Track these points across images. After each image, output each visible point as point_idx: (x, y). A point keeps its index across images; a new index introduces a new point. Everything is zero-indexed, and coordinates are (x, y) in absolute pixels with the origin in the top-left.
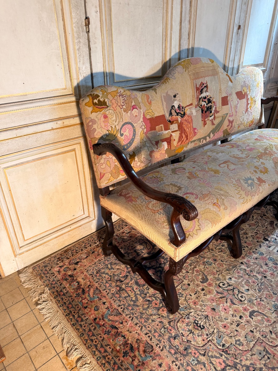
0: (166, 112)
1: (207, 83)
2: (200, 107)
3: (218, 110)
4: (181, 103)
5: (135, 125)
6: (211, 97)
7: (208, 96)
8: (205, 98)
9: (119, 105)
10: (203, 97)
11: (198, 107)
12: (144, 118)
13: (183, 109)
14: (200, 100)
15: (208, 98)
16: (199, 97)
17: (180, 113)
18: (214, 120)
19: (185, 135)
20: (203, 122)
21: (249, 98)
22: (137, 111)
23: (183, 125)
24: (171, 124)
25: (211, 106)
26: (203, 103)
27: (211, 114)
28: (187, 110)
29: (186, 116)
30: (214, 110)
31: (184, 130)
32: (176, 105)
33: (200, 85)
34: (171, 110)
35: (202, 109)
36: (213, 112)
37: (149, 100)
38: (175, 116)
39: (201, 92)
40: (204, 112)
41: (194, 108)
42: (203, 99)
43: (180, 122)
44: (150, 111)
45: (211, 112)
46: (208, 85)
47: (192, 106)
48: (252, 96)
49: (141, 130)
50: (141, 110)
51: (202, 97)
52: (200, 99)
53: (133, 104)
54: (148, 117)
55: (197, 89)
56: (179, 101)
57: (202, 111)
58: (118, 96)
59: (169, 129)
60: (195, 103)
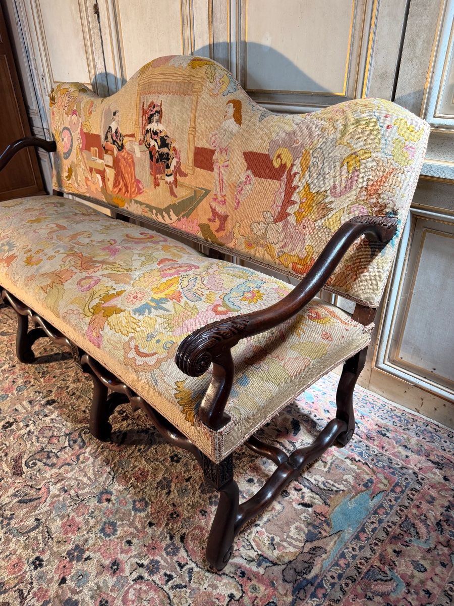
0: (102, 132)
1: (161, 106)
2: (148, 146)
3: (183, 168)
4: (119, 128)
5: (73, 134)
6: (166, 136)
7: (161, 132)
8: (156, 133)
9: (63, 104)
10: (152, 130)
11: (144, 144)
12: (81, 130)
13: (121, 138)
14: (146, 133)
15: (163, 135)
16: (146, 129)
17: (117, 143)
18: (174, 187)
19: (123, 181)
20: (153, 178)
21: (296, 187)
22: (76, 118)
23: (120, 164)
24: (106, 153)
25: (168, 154)
26: (153, 143)
27: (168, 171)
28: (127, 142)
29: (125, 152)
30: (175, 167)
31: (122, 172)
32: (114, 126)
33: (150, 106)
34: (107, 132)
35: (150, 153)
36: (172, 168)
37: (91, 109)
38: (110, 144)
39: (150, 120)
40: (154, 159)
41: (138, 144)
42: (153, 135)
43: (115, 156)
44: (88, 124)
45: (168, 167)
46: (163, 111)
47: (134, 139)
48: (312, 186)
49: (77, 143)
50: (80, 119)
51: (150, 129)
52: (147, 131)
53: (75, 108)
54: (85, 130)
55: (144, 112)
56: (118, 123)
57: (151, 157)
58: (66, 95)
59: (103, 159)
60: (140, 136)
